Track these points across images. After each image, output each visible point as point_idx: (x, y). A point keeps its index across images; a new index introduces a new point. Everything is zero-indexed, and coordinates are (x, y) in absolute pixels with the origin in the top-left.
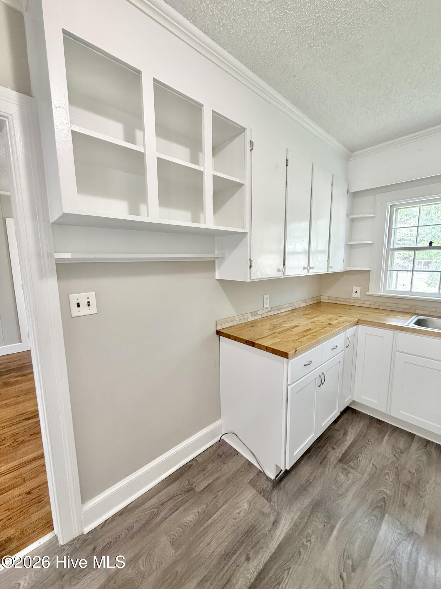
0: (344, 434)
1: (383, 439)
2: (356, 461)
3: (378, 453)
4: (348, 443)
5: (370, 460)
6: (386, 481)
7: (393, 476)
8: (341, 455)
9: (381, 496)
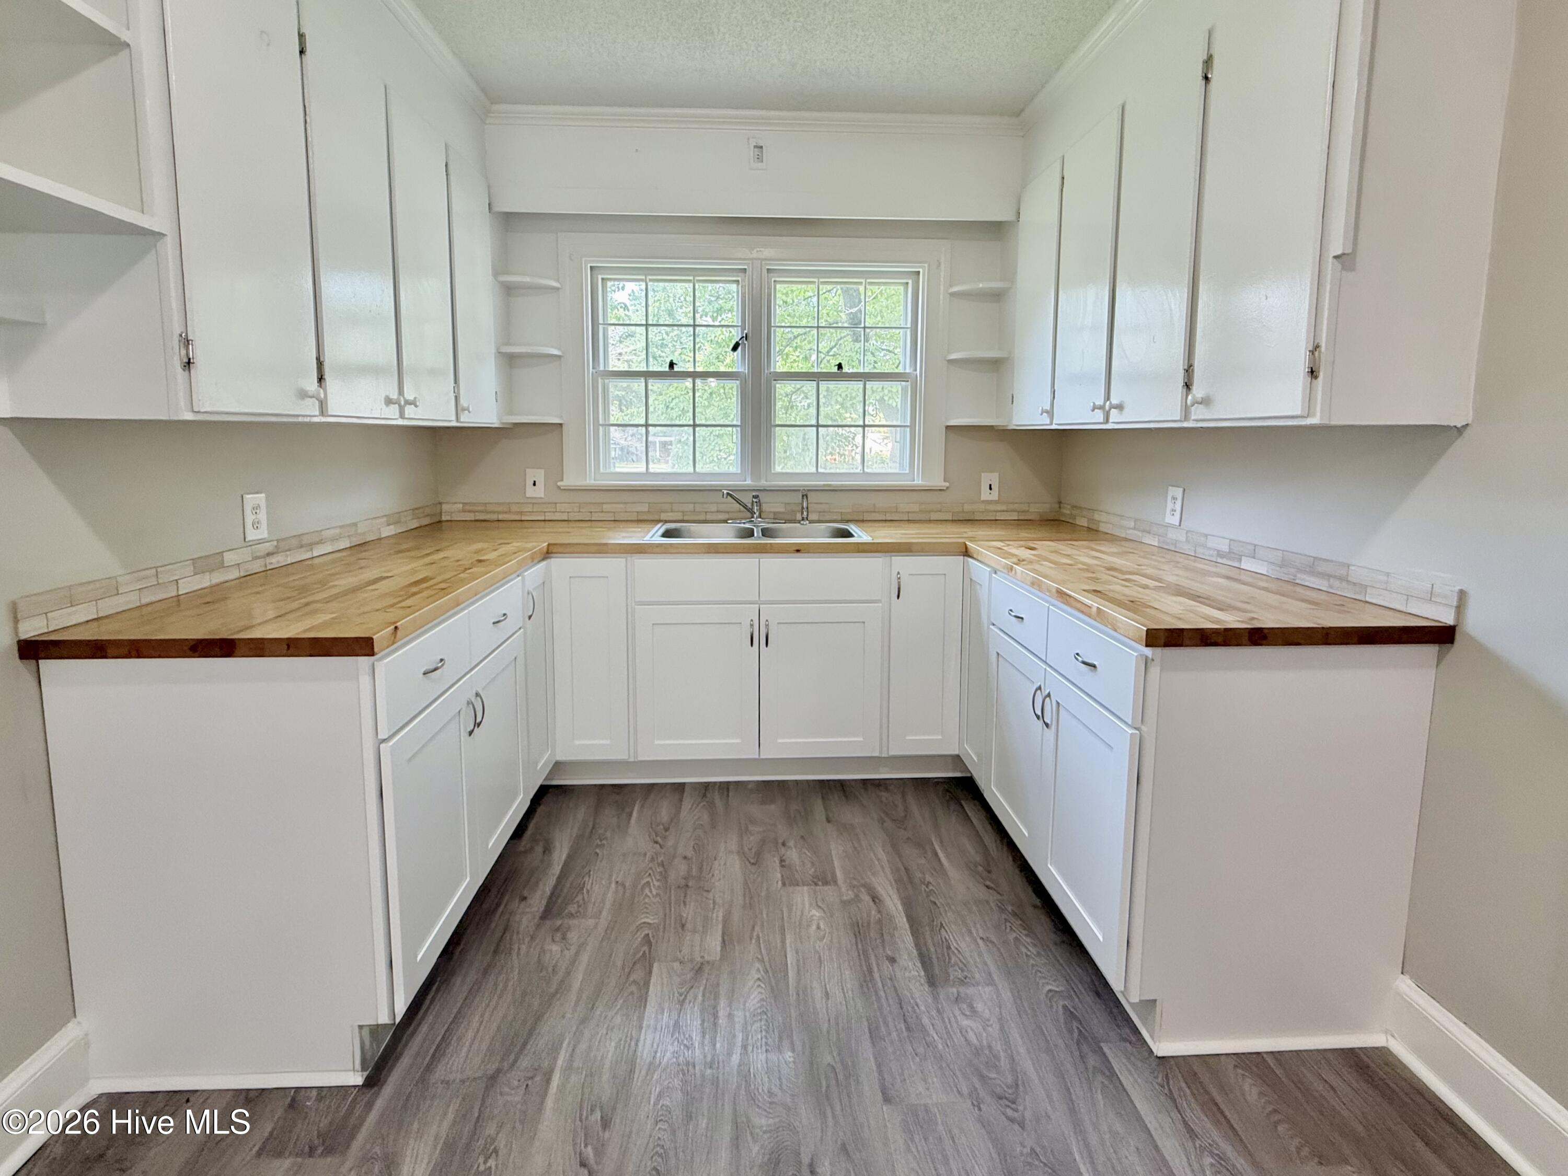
0: (544, 852)
1: (630, 819)
2: (579, 898)
3: (624, 855)
4: (556, 869)
5: (611, 876)
6: (647, 900)
7: (657, 884)
8: (544, 902)
9: (640, 936)
